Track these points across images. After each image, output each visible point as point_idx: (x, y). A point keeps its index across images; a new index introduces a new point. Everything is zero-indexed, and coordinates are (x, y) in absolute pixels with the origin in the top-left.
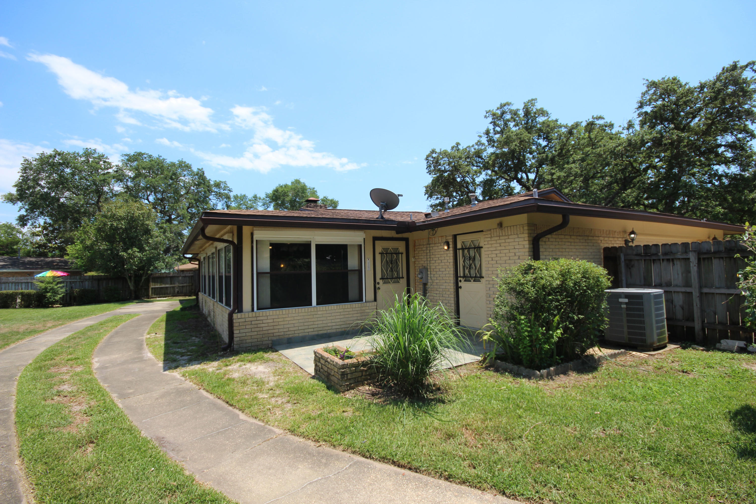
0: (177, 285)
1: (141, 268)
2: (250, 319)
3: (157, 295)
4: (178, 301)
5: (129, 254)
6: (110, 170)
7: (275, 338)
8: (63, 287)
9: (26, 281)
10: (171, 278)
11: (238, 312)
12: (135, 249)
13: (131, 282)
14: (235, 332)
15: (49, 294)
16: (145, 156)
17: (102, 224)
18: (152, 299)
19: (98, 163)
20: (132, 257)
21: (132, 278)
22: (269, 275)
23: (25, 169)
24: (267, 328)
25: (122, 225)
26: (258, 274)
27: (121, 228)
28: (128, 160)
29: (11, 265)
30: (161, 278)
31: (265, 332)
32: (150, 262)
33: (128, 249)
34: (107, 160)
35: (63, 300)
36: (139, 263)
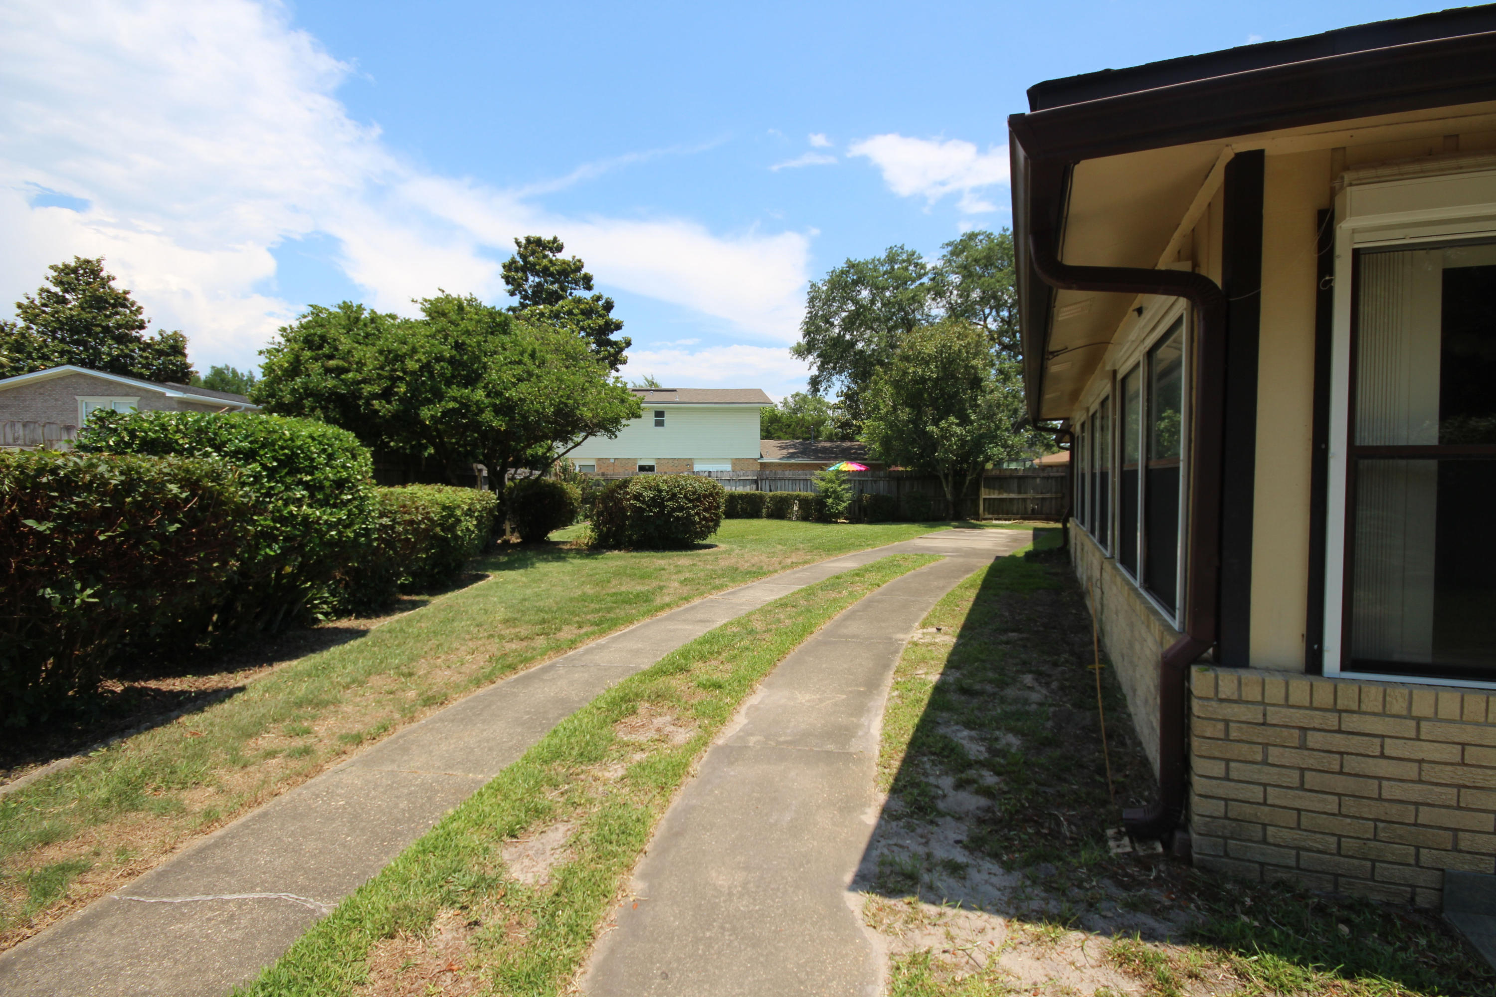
0: (1030, 495)
1: (964, 457)
2: (1298, 717)
3: (993, 513)
4: (1031, 532)
5: (942, 429)
6: (925, 280)
7: (1462, 865)
8: (850, 488)
9: (804, 477)
10: (1021, 480)
11: (1218, 661)
12: (952, 419)
13: (947, 486)
14: (1199, 765)
15: (830, 501)
16: (981, 237)
17: (901, 373)
18: (984, 522)
19: (906, 269)
20: (946, 434)
21: (950, 478)
22: (1432, 465)
23: (812, 300)
24: (1414, 792)
25: (932, 372)
26: (1355, 453)
27: (930, 378)
28: (953, 253)
29: (802, 453)
30: (1002, 480)
31: (1394, 811)
32: (978, 445)
33: (941, 419)
34: (920, 261)
35: (850, 513)
36: (959, 448)
